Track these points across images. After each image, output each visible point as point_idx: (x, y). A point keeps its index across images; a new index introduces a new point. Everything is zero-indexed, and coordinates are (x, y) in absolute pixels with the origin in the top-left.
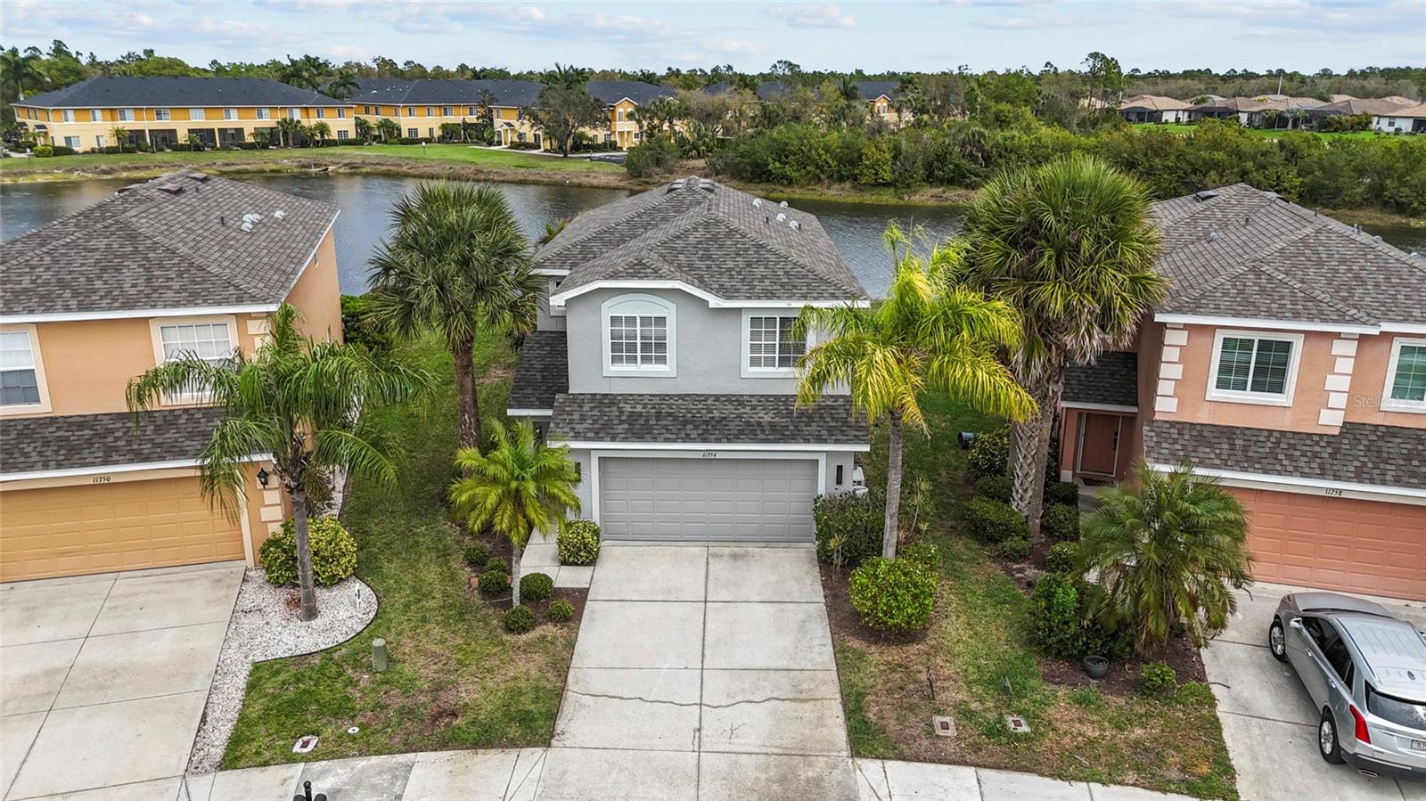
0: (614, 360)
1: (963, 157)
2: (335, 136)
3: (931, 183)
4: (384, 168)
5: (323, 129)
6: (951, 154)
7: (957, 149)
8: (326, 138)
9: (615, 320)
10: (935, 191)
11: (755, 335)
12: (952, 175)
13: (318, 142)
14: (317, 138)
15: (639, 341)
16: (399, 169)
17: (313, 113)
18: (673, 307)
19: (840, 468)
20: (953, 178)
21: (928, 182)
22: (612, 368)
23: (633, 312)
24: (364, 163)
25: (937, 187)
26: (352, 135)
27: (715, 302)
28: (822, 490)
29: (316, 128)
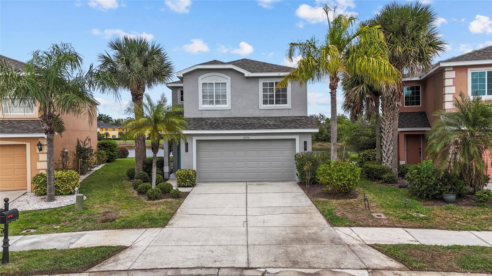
0: (204, 102)
1: (328, 132)
2: (111, 137)
3: (318, 141)
4: (127, 145)
5: (107, 134)
6: (324, 131)
7: (326, 130)
8: (108, 137)
9: (204, 84)
10: (319, 143)
11: (265, 90)
12: (325, 138)
13: (105, 139)
14: (105, 138)
15: (214, 94)
16: (132, 145)
17: (104, 129)
18: (229, 78)
19: (305, 143)
20: (325, 139)
21: (317, 141)
22: (203, 106)
23: (212, 81)
24: (120, 144)
25: (320, 142)
26: (117, 137)
27: (247, 74)
28: (298, 151)
29: (105, 134)
